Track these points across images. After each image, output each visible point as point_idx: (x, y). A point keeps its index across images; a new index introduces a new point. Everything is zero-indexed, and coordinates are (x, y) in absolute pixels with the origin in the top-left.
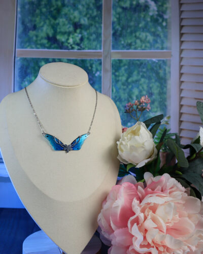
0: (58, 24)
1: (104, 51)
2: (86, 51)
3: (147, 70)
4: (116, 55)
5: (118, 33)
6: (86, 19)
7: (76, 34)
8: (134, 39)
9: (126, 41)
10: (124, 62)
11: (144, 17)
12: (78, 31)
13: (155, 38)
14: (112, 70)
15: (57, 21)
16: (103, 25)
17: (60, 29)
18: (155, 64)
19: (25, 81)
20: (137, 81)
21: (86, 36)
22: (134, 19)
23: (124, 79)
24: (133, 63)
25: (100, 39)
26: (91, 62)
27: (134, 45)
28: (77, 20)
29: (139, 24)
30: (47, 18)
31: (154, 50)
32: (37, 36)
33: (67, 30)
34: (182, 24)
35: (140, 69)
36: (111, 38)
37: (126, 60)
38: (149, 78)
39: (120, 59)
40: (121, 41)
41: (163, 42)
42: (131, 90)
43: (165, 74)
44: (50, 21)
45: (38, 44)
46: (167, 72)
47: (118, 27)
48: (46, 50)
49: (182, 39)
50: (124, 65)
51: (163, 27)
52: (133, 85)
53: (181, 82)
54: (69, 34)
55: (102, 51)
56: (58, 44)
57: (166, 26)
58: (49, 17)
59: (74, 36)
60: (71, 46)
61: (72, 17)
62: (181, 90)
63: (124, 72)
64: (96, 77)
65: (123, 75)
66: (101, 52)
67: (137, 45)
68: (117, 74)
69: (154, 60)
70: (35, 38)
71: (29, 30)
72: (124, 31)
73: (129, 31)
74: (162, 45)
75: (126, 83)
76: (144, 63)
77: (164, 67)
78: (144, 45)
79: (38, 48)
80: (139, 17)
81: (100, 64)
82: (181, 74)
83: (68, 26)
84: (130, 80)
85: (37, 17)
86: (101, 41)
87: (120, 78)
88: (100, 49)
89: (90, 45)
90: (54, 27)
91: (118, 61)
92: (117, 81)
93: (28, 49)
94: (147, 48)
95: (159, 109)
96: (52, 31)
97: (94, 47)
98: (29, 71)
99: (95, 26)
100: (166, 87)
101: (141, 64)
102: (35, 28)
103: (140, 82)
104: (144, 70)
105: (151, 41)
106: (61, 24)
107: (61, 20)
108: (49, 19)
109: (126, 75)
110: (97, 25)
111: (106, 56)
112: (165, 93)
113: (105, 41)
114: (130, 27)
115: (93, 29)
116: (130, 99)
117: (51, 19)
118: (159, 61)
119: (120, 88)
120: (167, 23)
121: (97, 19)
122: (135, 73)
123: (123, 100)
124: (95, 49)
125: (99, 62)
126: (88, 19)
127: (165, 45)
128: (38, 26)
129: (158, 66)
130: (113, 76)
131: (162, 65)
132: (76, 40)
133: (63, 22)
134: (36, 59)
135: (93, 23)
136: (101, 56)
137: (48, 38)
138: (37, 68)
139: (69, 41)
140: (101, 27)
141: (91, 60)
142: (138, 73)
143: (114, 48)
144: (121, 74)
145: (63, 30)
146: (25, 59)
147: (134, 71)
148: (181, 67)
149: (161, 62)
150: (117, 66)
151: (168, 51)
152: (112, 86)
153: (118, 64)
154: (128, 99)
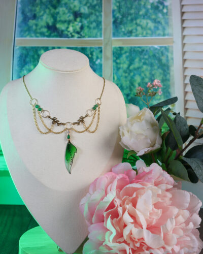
0: (58, 13)
1: (104, 38)
2: (87, 39)
3: (149, 57)
4: (117, 42)
5: (119, 21)
6: (86, 8)
7: (76, 23)
8: (135, 26)
9: (127, 29)
10: (125, 49)
11: (145, 4)
12: (78, 19)
13: (156, 25)
14: (113, 57)
15: (57, 10)
16: (103, 14)
17: (60, 17)
18: (157, 51)
19: (23, 70)
20: (138, 68)
22: (134, 7)
23: (125, 66)
24: (134, 51)
25: (100, 27)
26: (92, 50)
27: (134, 33)
28: (77, 9)
29: (139, 11)
30: (47, 7)
31: (156, 36)
32: (36, 25)
33: (67, 19)
34: (183, 11)
35: (142, 56)
36: (111, 26)
37: (127, 47)
38: (152, 65)
39: (121, 46)
40: (121, 29)
41: (164, 29)
42: (132, 78)
43: (168, 60)
44: (50, 10)
45: (38, 33)
46: (170, 58)
47: (118, 15)
48: (46, 38)
49: (184, 26)
50: (126, 52)
51: (163, 14)
52: (135, 72)
54: (69, 22)
55: (102, 38)
56: (58, 33)
57: (167, 12)
58: (49, 6)
59: (74, 25)
60: (71, 34)
61: (72, 6)
62: (185, 77)
63: (125, 59)
64: (96, 65)
65: (124, 63)
66: (101, 40)
67: (138, 33)
68: (118, 61)
69: (156, 46)
70: (34, 27)
71: (29, 19)
72: (125, 19)
73: (129, 18)
74: (164, 32)
75: (128, 71)
76: (145, 50)
77: (167, 53)
78: (145, 33)
79: (38, 37)
80: (140, 5)
81: (101, 51)
82: (184, 61)
83: (69, 14)
84: (131, 67)
85: (37, 7)
86: (101, 30)
87: (121, 66)
88: (101, 36)
89: (90, 33)
90: (54, 16)
91: (119, 49)
92: (118, 69)
93: (28, 38)
94: (148, 35)
95: (162, 96)
96: (52, 20)
97: (94, 35)
98: (28, 59)
99: (96, 15)
100: (169, 74)
101: (143, 51)
102: (34, 17)
103: (142, 70)
104: (146, 57)
105: (152, 28)
106: (61, 13)
107: (61, 10)
108: (49, 8)
109: (128, 62)
110: (97, 14)
111: (107, 44)
112: (169, 80)
113: (105, 29)
114: (131, 14)
115: (93, 18)
116: (132, 87)
117: (51, 8)
118: (161, 47)
119: (122, 76)
120: (167, 9)
121: (97, 7)
122: (137, 60)
123: (125, 87)
124: (96, 36)
126: (89, 7)
127: (166, 32)
128: (38, 15)
129: (160, 52)
130: (115, 64)
131: (164, 51)
132: (76, 29)
133: (63, 10)
134: (35, 47)
135: (93, 11)
136: (101, 44)
137: (48, 27)
138: (36, 56)
139: (69, 30)
140: (101, 15)
141: (91, 48)
142: (140, 60)
143: (114, 35)
144: (122, 62)
145: (63, 19)
146: (24, 48)
147: (135, 58)
148: (184, 53)
149: (163, 49)
150: (118, 54)
151: (170, 37)
152: (113, 74)
153: (119, 52)
154: (130, 86)
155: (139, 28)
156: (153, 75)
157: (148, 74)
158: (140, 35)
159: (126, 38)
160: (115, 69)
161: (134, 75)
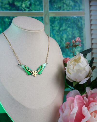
1: (44, 12)
2: (34, 12)
3: (71, 23)
4: (52, 14)
5: (53, 1)
7: (27, 2)
8: (62, 4)
9: (58, 6)
10: (57, 18)
13: (75, 3)
14: (50, 23)
18: (75, 19)
20: (65, 29)
21: (33, 3)
23: (57, 28)
24: (62, 19)
25: (42, 4)
27: (62, 8)
31: (75, 10)
32: (2, 3)
35: (67, 22)
36: (48, 4)
37: (58, 17)
38: (73, 28)
39: (55, 16)
40: (54, 6)
41: (79, 6)
42: (62, 35)
43: (82, 25)
45: (3, 8)
46: (83, 24)
48: (8, 11)
49: (91, 4)
50: (57, 20)
52: (63, 32)
53: (91, 30)
54: (22, 1)
55: (43, 11)
56: (16, 8)
59: (25, 3)
60: (24, 8)
62: (92, 34)
63: (57, 24)
65: (57, 26)
66: (42, 12)
67: (64, 8)
68: (53, 25)
69: (75, 16)
74: (79, 8)
75: (59, 31)
76: (69, 19)
77: (81, 21)
78: (68, 8)
79: (3, 10)
81: (43, 19)
82: (91, 25)
84: (61, 29)
86: (42, 6)
87: (55, 28)
88: (42, 10)
89: (36, 8)
91: (53, 18)
92: (53, 30)
94: (70, 10)
97: (38, 10)
100: (83, 33)
101: (67, 19)
103: (67, 30)
104: (69, 23)
105: (73, 5)
109: (58, 26)
111: (46, 15)
112: (82, 36)
113: (45, 6)
116: (62, 41)
118: (78, 17)
119: (55, 34)
122: (64, 25)
124: (39, 10)
125: (41, 19)
127: (81, 8)
129: (77, 20)
130: (51, 27)
131: (80, 19)
132: (27, 5)
134: (2, 17)
136: (43, 15)
137: (9, 4)
138: (3, 23)
139: (22, 6)
142: (66, 25)
143: (50, 9)
144: (55, 26)
148: (91, 20)
149: (79, 18)
150: (53, 21)
151: (83, 11)
152: (50, 33)
153: (53, 20)
154: (60, 40)
155: (65, 5)
156: (74, 34)
157: (70, 33)
158: (66, 10)
159: (57, 11)
160: (52, 30)
161: (63, 34)
